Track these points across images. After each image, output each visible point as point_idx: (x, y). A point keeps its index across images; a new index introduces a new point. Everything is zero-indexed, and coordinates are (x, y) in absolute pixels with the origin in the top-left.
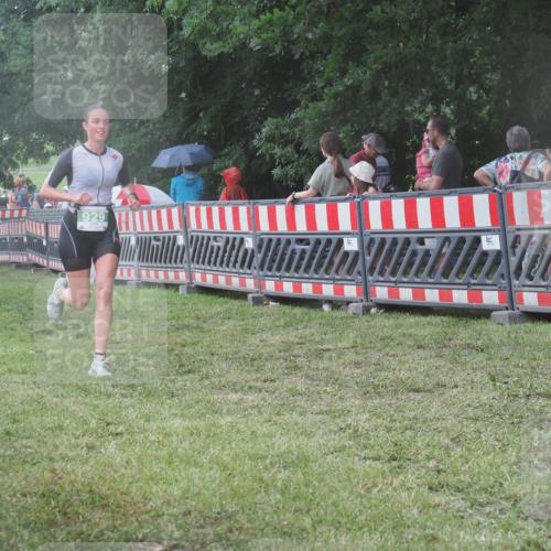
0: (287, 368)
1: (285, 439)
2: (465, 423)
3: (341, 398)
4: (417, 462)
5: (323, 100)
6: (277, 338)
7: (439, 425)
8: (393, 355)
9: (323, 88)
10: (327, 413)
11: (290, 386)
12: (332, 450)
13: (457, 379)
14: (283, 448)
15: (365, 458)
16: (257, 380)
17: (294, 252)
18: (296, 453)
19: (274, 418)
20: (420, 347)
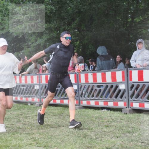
0: (17, 121)
1: (15, 141)
2: (65, 137)
3: (32, 130)
4: (52, 147)
5: (30, 48)
6: (15, 113)
7: (58, 137)
8: (47, 118)
9: (30, 44)
10: (27, 134)
11: (18, 126)
12: (28, 144)
13: (64, 124)
14: (14, 144)
15: (37, 146)
16: (8, 124)
17: (21, 89)
18: (18, 145)
19: (13, 135)
20: (54, 115)
